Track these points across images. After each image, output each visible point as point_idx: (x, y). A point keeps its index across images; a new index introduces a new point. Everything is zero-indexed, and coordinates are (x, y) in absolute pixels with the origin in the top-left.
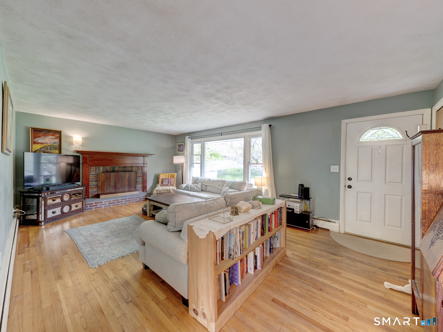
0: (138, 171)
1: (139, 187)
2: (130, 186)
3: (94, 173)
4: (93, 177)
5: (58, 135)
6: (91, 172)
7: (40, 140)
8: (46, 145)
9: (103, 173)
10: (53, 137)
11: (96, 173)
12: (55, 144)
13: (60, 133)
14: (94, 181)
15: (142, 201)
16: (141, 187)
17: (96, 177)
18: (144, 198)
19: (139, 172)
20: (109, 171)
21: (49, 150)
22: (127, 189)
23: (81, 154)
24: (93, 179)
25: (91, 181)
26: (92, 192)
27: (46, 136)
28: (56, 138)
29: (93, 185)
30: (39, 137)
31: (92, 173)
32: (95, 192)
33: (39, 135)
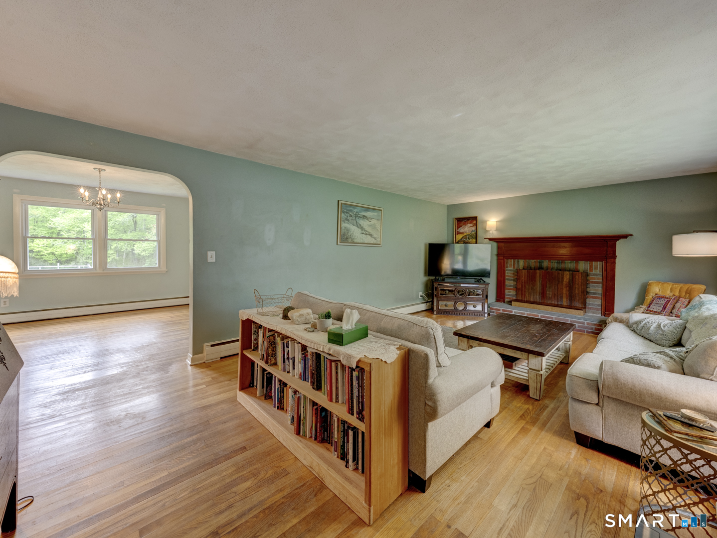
0: (591, 270)
1: (593, 305)
2: (571, 297)
3: (512, 268)
4: (510, 273)
5: (475, 222)
6: (507, 267)
7: (461, 230)
8: (465, 234)
9: (523, 269)
10: (471, 225)
11: (515, 268)
12: (472, 233)
13: (475, 218)
14: (511, 280)
15: (588, 332)
16: (598, 305)
17: (514, 274)
18: (592, 329)
19: (594, 272)
20: (533, 266)
21: (468, 240)
22: (565, 302)
23: (496, 242)
24: (510, 276)
25: (508, 280)
26: (509, 295)
27: (466, 225)
28: (473, 226)
29: (510, 286)
30: (461, 226)
31: (509, 268)
32: (513, 295)
33: (461, 225)
